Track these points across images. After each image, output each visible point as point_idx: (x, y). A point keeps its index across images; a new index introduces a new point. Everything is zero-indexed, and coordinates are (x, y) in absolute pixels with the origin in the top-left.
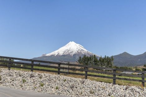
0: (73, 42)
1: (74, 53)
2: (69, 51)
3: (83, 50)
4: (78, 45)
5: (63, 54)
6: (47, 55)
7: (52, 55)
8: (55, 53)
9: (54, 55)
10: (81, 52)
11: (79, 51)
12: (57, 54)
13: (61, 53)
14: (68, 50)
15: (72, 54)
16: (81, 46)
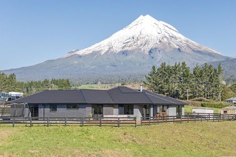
0: (148, 16)
1: (151, 46)
2: (138, 39)
3: (176, 38)
4: (161, 24)
5: (123, 48)
6: (81, 52)
7: (94, 53)
8: (102, 46)
9: (99, 52)
10: (170, 43)
11: (165, 40)
12: (106, 50)
13: (118, 47)
14: (135, 38)
15: (147, 48)
16: (170, 26)
